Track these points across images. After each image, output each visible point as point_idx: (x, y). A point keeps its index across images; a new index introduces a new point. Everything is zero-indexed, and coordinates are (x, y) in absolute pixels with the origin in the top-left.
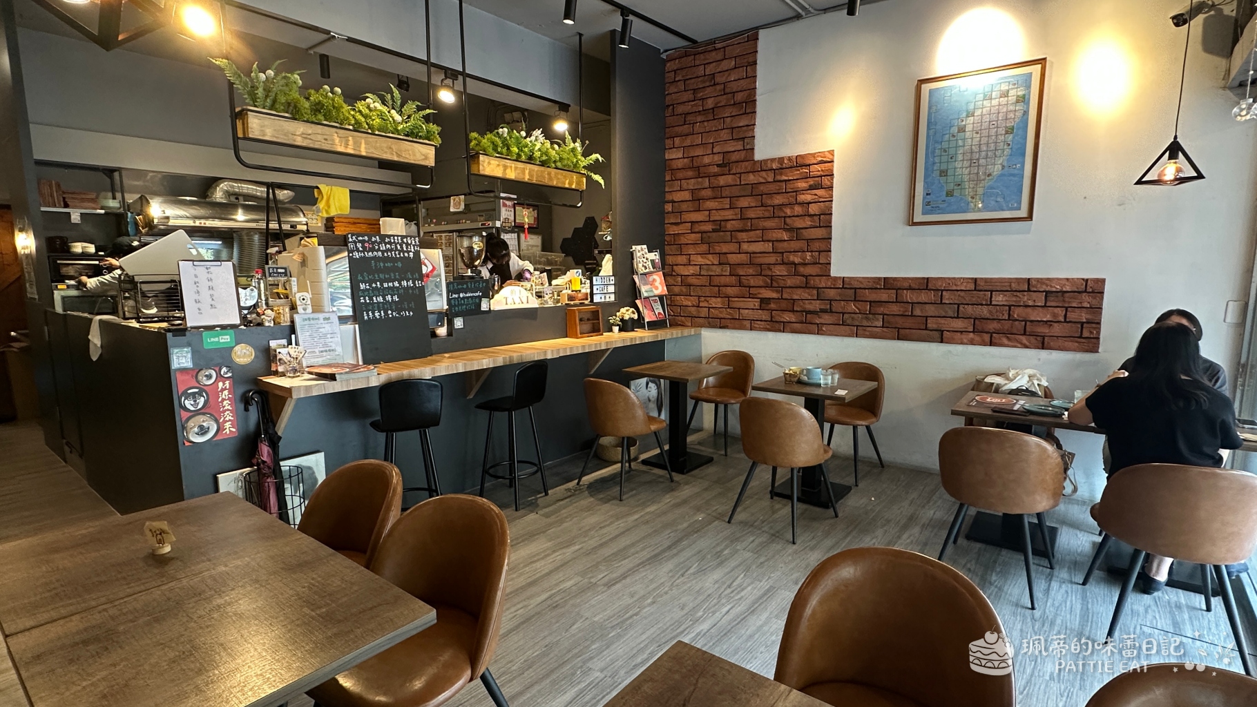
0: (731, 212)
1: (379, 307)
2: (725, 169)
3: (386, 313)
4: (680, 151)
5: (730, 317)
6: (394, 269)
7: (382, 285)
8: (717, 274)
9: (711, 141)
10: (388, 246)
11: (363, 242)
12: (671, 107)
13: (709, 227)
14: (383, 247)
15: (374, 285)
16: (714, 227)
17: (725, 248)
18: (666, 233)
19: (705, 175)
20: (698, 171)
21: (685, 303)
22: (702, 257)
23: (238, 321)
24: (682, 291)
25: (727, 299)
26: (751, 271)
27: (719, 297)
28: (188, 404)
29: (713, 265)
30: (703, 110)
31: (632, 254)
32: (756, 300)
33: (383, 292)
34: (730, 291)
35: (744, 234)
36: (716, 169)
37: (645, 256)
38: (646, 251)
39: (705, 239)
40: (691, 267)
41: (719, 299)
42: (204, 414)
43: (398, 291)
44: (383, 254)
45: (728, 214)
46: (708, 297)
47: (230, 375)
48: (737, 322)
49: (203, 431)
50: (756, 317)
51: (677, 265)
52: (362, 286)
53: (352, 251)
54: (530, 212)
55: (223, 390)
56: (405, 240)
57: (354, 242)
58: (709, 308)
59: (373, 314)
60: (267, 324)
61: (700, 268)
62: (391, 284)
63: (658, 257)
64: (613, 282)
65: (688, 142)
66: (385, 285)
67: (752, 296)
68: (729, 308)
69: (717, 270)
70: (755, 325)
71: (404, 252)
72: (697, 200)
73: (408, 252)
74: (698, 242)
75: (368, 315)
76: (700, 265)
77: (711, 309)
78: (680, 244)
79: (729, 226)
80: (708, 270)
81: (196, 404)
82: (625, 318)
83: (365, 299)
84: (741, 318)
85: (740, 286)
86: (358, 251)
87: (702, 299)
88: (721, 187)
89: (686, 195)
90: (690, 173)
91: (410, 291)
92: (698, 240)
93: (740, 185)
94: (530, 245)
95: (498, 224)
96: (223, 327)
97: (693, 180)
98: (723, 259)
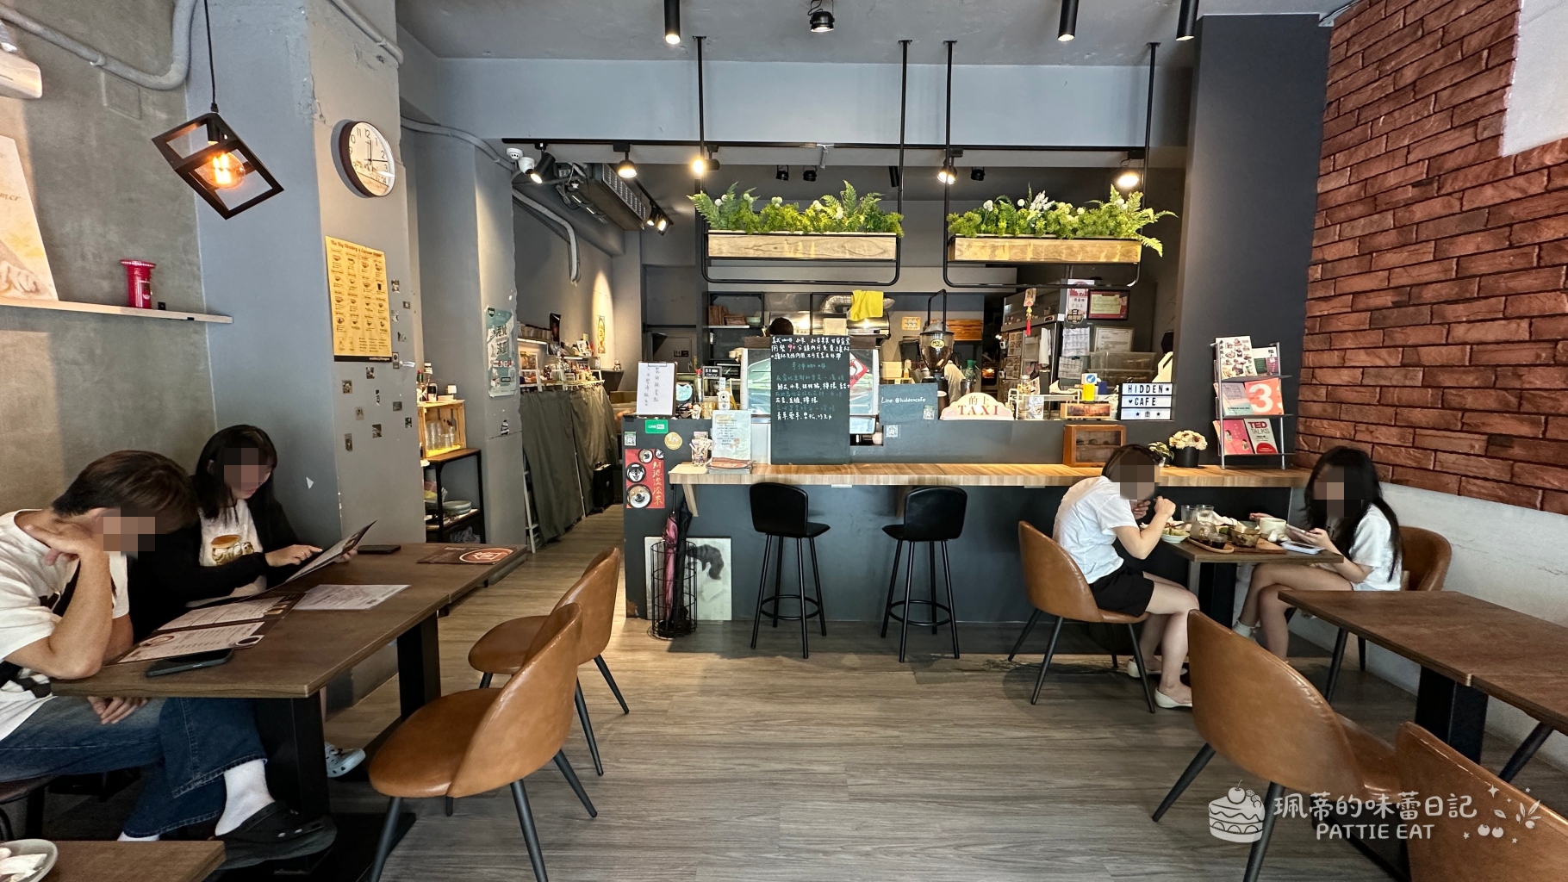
0: (1435, 267)
1: (795, 408)
2: (1429, 188)
3: (801, 415)
4: (1343, 175)
5: (1414, 465)
6: (816, 371)
7: (800, 386)
8: (1395, 383)
9: (1406, 143)
10: (813, 347)
11: (786, 344)
12: (1334, 105)
13: (1387, 299)
14: (807, 348)
15: (792, 386)
16: (1396, 299)
17: (1415, 336)
18: (1309, 315)
19: (1388, 207)
20: (1374, 200)
21: (1328, 432)
22: (1367, 354)
23: (670, 413)
24: (1325, 411)
25: (1411, 430)
26: (1470, 379)
27: (1395, 426)
28: (632, 475)
29: (1388, 367)
30: (1396, 91)
31: (1214, 349)
32: (1476, 436)
33: (802, 393)
34: (1417, 415)
35: (1460, 307)
36: (1411, 192)
37: (1244, 353)
38: (1249, 345)
39: (1377, 321)
40: (1345, 372)
41: (1394, 430)
42: (642, 485)
43: (818, 393)
44: (806, 355)
45: (1432, 272)
46: (1372, 424)
47: (662, 457)
48: (1431, 476)
49: (640, 499)
50: (1474, 471)
51: (1321, 368)
52: (780, 387)
53: (774, 353)
54: (1116, 300)
55: (656, 469)
56: (833, 341)
57: (778, 344)
58: (1374, 443)
59: (788, 414)
60: (693, 417)
61: (1363, 374)
62: (810, 386)
63: (1275, 355)
64: (1170, 392)
65: (1360, 155)
66: (805, 386)
67: (1468, 429)
68: (1412, 447)
69: (1397, 377)
70: (1469, 487)
71: (830, 353)
72: (1367, 253)
73: (835, 353)
74: (1362, 327)
75: (782, 416)
76: (1363, 367)
77: (1376, 447)
78: (1330, 333)
79: (1429, 294)
80: (1377, 376)
81: (637, 477)
82: (1178, 447)
83: (781, 400)
84: (1438, 469)
85: (1443, 408)
86: (780, 352)
87: (1362, 427)
88: (1417, 224)
89: (1349, 248)
90: (1359, 209)
91: (832, 394)
92: (1363, 324)
93: (1462, 212)
94: (1112, 343)
95: (1061, 318)
96: (661, 417)
97: (1362, 220)
98: (1411, 356)
